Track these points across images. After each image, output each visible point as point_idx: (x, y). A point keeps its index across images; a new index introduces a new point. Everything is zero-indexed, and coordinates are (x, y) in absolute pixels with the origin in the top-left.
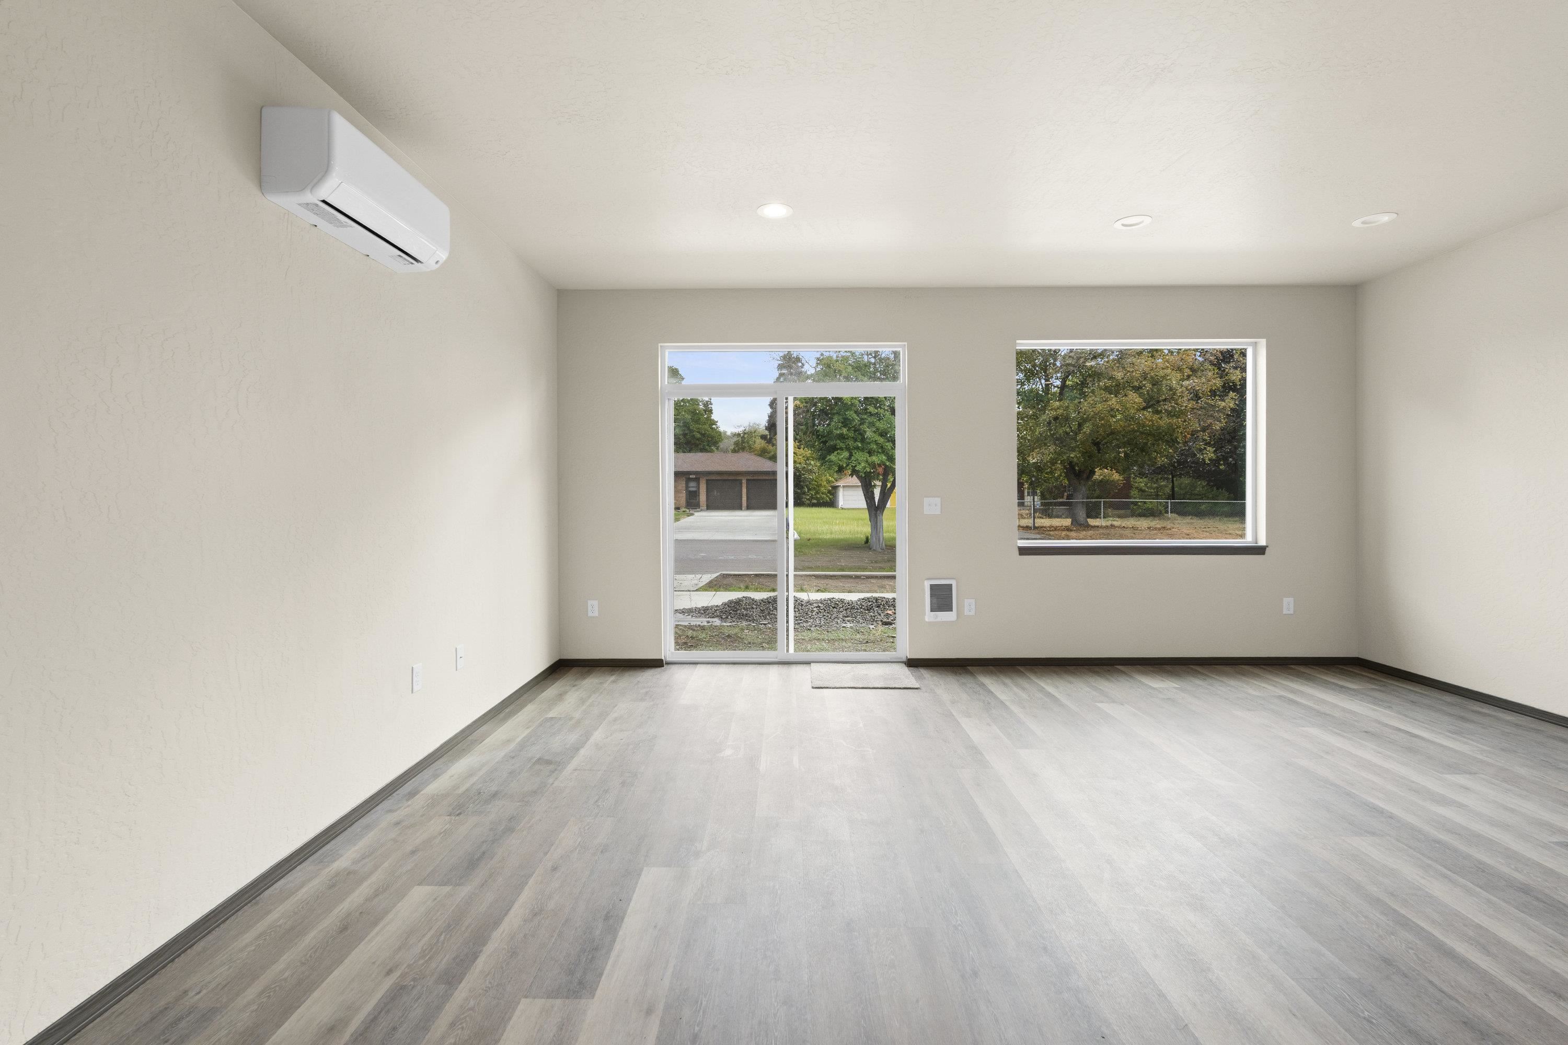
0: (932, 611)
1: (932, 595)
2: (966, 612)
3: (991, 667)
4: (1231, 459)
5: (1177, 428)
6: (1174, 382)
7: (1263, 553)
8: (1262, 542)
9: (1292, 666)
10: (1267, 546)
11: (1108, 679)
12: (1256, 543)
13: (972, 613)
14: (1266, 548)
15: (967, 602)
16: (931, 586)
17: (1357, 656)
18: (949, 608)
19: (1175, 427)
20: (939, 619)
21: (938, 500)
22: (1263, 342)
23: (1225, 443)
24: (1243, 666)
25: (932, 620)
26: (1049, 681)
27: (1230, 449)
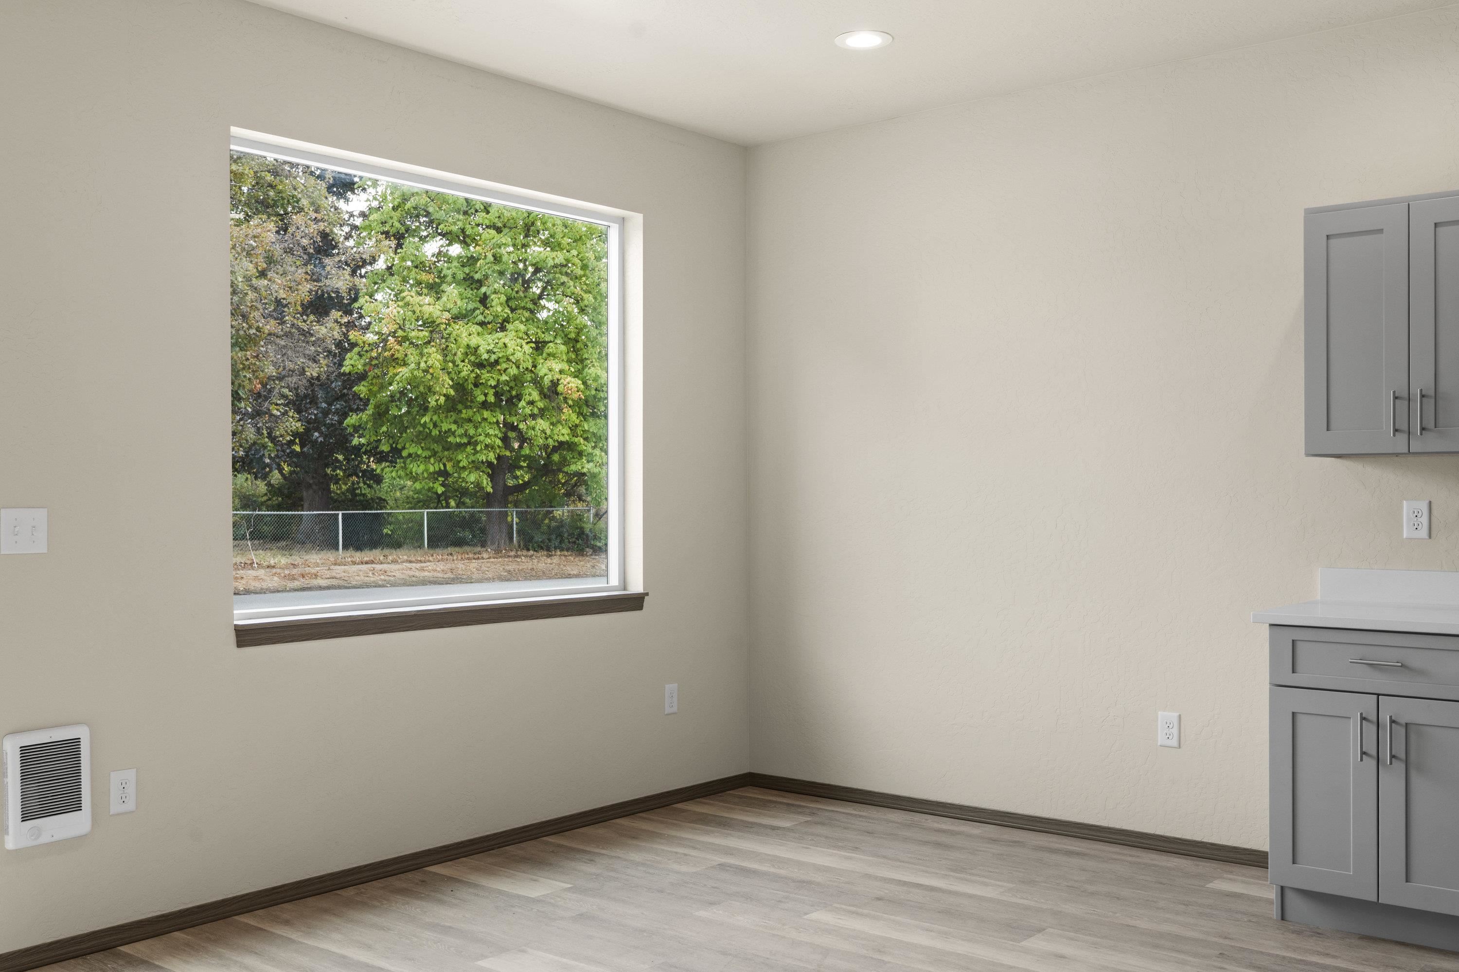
0: (26, 816)
1: (25, 776)
2: (115, 807)
3: (177, 934)
4: (316, 434)
5: (244, 369)
6: (240, 279)
7: (640, 607)
8: (636, 586)
9: (679, 806)
10: (647, 594)
11: (441, 902)
12: (625, 589)
13: (130, 806)
14: (644, 598)
15: (115, 778)
16: (24, 750)
17: (749, 771)
18: (74, 805)
19: (241, 366)
20: (45, 839)
21: (41, 514)
22: (637, 220)
23: (306, 403)
24: (618, 821)
25: (27, 842)
26: (336, 936)
27: (315, 415)
